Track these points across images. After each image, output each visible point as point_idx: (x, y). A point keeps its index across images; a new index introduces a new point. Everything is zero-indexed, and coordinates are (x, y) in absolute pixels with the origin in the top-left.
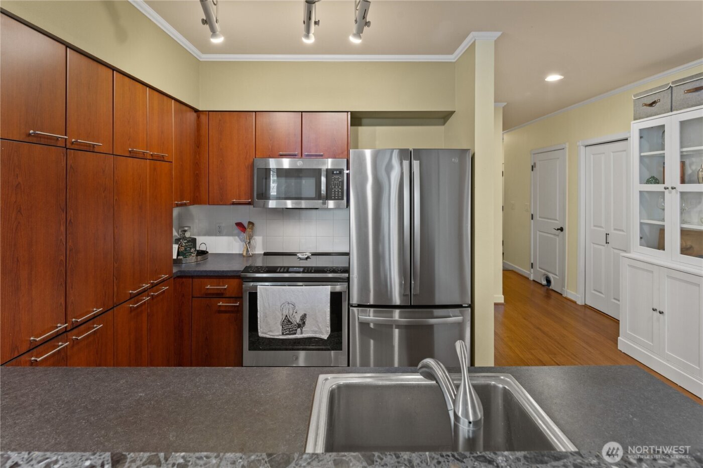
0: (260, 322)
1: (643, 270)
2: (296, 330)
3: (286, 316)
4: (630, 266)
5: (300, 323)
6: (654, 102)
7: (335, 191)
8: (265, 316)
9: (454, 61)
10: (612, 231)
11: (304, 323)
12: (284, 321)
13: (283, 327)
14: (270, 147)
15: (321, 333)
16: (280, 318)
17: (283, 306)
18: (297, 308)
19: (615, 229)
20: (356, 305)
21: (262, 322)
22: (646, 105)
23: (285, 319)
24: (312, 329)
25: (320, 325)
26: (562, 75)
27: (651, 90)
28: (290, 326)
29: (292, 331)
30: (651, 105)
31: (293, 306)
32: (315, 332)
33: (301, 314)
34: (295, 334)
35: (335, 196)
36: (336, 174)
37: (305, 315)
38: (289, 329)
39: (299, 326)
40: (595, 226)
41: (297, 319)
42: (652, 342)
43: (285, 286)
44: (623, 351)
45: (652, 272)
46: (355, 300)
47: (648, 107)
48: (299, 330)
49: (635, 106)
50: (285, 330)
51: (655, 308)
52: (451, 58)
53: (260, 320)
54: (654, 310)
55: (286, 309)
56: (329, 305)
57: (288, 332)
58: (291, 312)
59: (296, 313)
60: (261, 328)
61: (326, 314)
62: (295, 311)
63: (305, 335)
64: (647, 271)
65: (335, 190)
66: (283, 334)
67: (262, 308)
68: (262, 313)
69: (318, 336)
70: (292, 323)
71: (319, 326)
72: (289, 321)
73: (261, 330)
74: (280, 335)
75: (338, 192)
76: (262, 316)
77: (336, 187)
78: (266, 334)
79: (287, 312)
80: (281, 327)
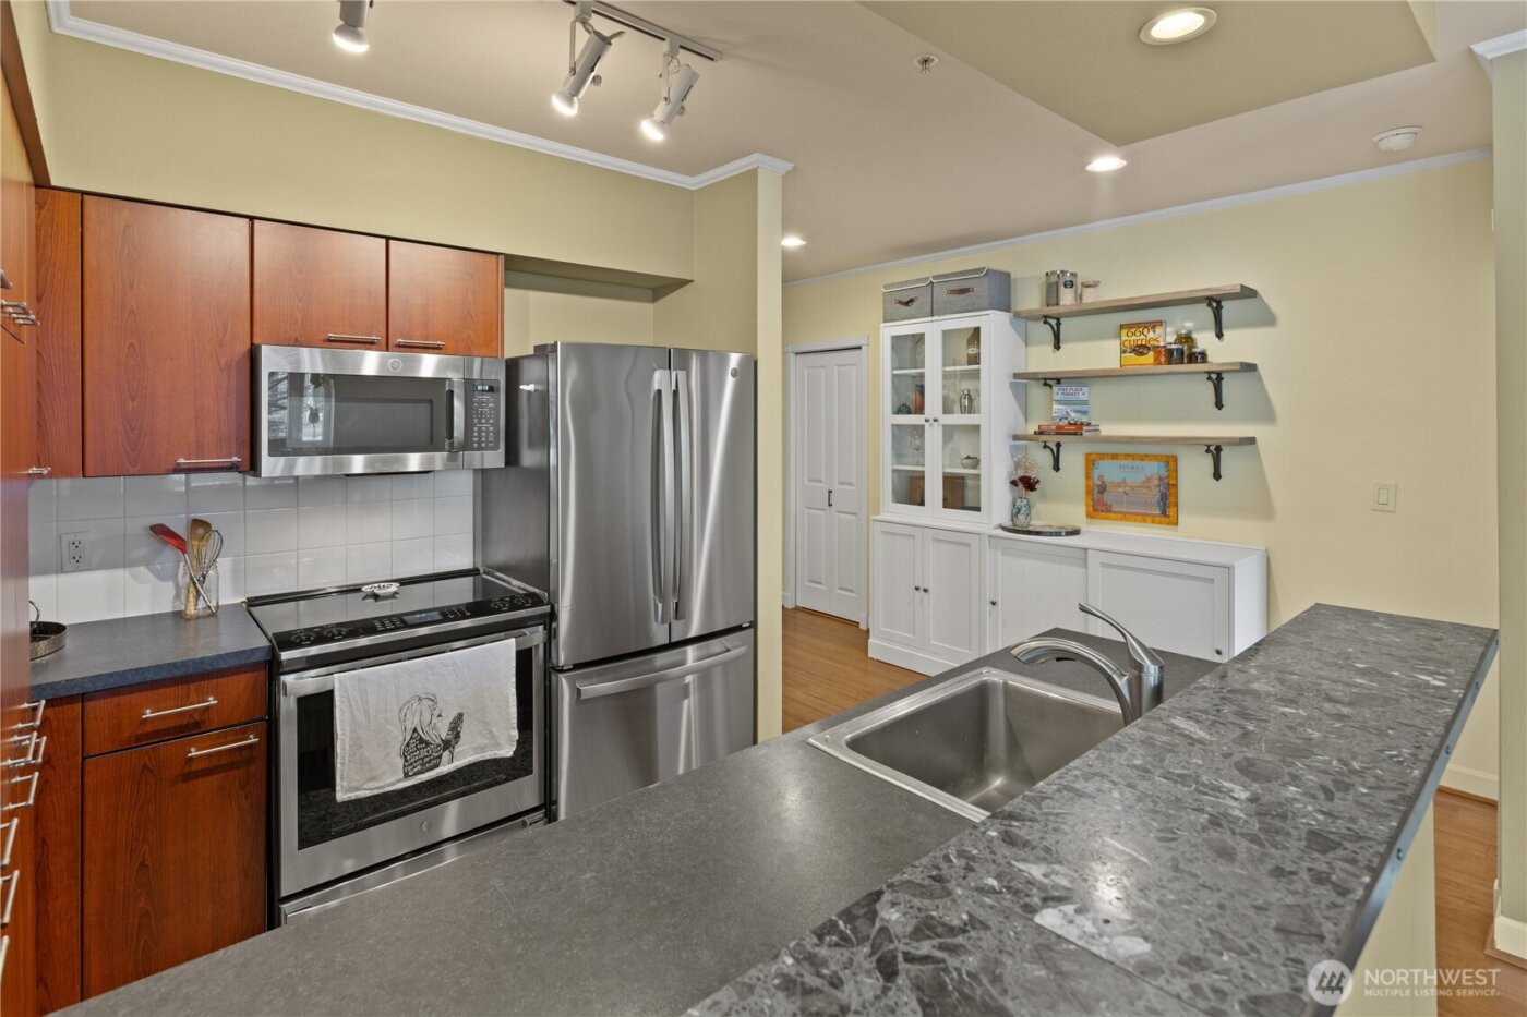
0: (343, 764)
1: (901, 535)
2: (440, 757)
3: (415, 730)
4: (884, 532)
5: (450, 737)
6: (911, 301)
7: (480, 431)
8: (357, 744)
9: (693, 188)
10: (836, 487)
11: (457, 736)
12: (408, 745)
13: (406, 760)
14: (299, 318)
15: (497, 745)
16: (398, 739)
17: (404, 710)
18: (440, 705)
19: (841, 483)
20: (571, 667)
21: (347, 762)
22: (900, 302)
23: (412, 738)
24: (475, 745)
25: (494, 730)
26: (804, 240)
27: (907, 283)
28: (424, 753)
29: (429, 762)
30: (907, 304)
31: (431, 703)
32: (482, 749)
33: (450, 716)
34: (437, 766)
35: (479, 442)
36: (483, 391)
37: (460, 716)
38: (423, 759)
39: (447, 745)
40: (810, 480)
41: (444, 732)
42: (914, 634)
43: (401, 661)
44: (875, 658)
45: (913, 537)
46: (562, 658)
47: (902, 307)
48: (446, 754)
49: (885, 301)
50: (411, 764)
51: (918, 585)
52: (690, 183)
53: (343, 758)
54: (917, 589)
55: (413, 715)
56: (514, 680)
57: (419, 768)
58: (427, 717)
59: (440, 716)
60: (342, 779)
61: (508, 702)
62: (436, 713)
63: (459, 763)
64: (907, 536)
65: (480, 428)
66: (406, 776)
67: (347, 729)
68: (347, 741)
69: (488, 755)
70: (428, 744)
71: (490, 732)
72: (421, 741)
73: (345, 783)
74: (399, 781)
75: (488, 432)
76: (347, 747)
77: (483, 421)
78: (358, 789)
79: (417, 720)
80: (401, 762)
